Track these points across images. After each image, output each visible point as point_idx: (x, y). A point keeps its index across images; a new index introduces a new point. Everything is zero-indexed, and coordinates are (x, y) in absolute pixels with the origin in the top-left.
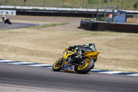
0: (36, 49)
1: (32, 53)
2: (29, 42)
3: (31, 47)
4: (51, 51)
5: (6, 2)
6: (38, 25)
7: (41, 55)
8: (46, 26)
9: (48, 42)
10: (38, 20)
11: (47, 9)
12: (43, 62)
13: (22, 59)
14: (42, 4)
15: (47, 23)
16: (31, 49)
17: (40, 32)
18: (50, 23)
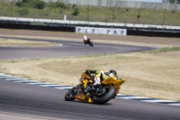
0: (152, 80)
1: (147, 85)
2: (143, 70)
3: (146, 76)
4: (172, 83)
5: (114, 18)
6: (155, 49)
7: (160, 87)
8: (165, 50)
9: (168, 71)
10: (156, 42)
11: (168, 27)
12: (162, 97)
13: (135, 92)
14: (161, 22)
15: (166, 46)
16: (146, 79)
17: (158, 58)
18: (171, 46)
